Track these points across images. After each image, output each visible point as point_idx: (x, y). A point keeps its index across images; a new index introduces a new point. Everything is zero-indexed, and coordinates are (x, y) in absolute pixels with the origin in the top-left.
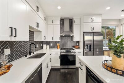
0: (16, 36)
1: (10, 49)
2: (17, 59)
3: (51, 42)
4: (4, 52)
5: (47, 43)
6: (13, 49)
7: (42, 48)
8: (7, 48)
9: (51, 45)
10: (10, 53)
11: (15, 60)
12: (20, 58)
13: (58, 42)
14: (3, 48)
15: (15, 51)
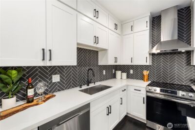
0: (50, 60)
1: (59, 75)
2: (69, 88)
3: (132, 67)
4: (51, 78)
5: (124, 68)
6: (64, 76)
7: (114, 76)
8: (55, 74)
9: (131, 72)
10: (59, 81)
11: (66, 89)
12: (73, 87)
13: (146, 67)
14: (51, 74)
15: (66, 78)
